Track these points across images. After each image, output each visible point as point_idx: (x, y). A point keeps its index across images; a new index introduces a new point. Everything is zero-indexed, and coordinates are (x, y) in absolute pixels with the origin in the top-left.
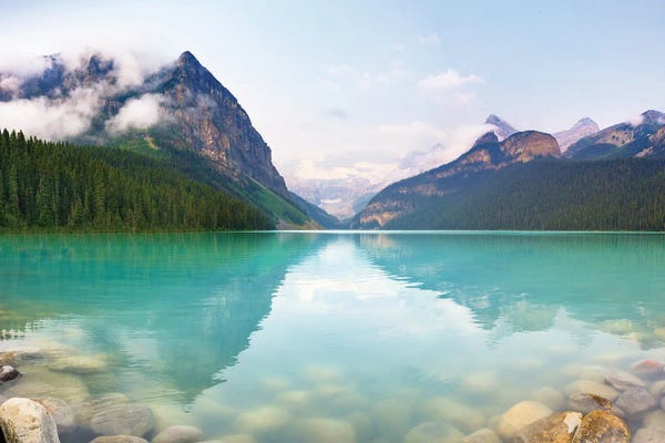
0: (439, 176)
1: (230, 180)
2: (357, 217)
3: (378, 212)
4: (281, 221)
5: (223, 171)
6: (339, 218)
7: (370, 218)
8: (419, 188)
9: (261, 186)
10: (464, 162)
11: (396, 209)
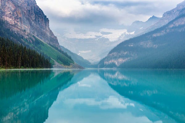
0: (155, 35)
1: (22, 37)
2: (102, 61)
3: (115, 58)
4: (56, 63)
5: (17, 32)
6: (90, 61)
7: (110, 62)
8: (142, 43)
9: (42, 41)
10: (171, 26)
11: (126, 56)
